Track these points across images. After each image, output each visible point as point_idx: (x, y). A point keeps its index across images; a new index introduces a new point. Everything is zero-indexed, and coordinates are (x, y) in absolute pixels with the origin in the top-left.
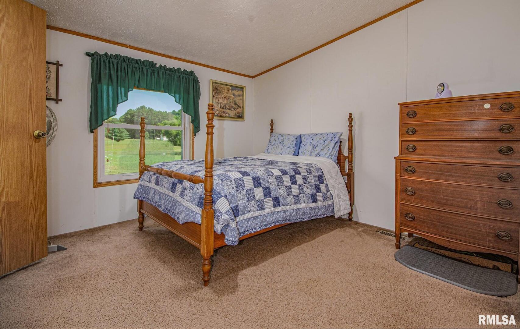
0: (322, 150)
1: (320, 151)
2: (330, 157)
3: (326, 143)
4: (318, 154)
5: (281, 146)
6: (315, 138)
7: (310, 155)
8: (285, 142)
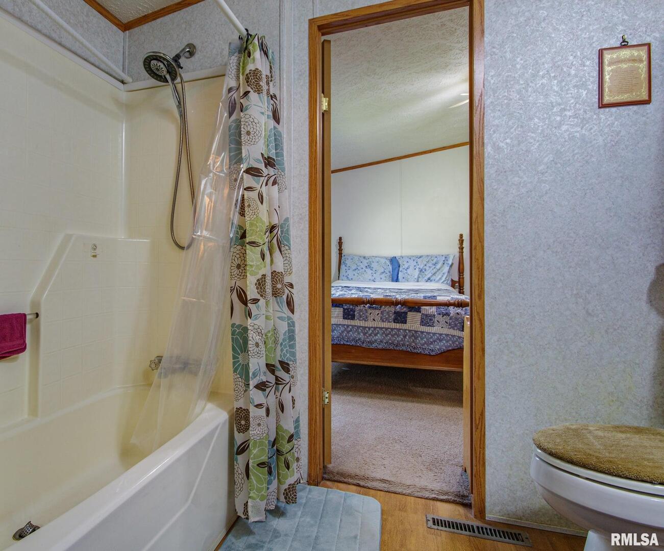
0: (434, 274)
1: (432, 276)
2: (445, 282)
3: (438, 266)
4: (429, 279)
5: (368, 271)
6: (419, 260)
7: (418, 281)
8: (374, 265)
